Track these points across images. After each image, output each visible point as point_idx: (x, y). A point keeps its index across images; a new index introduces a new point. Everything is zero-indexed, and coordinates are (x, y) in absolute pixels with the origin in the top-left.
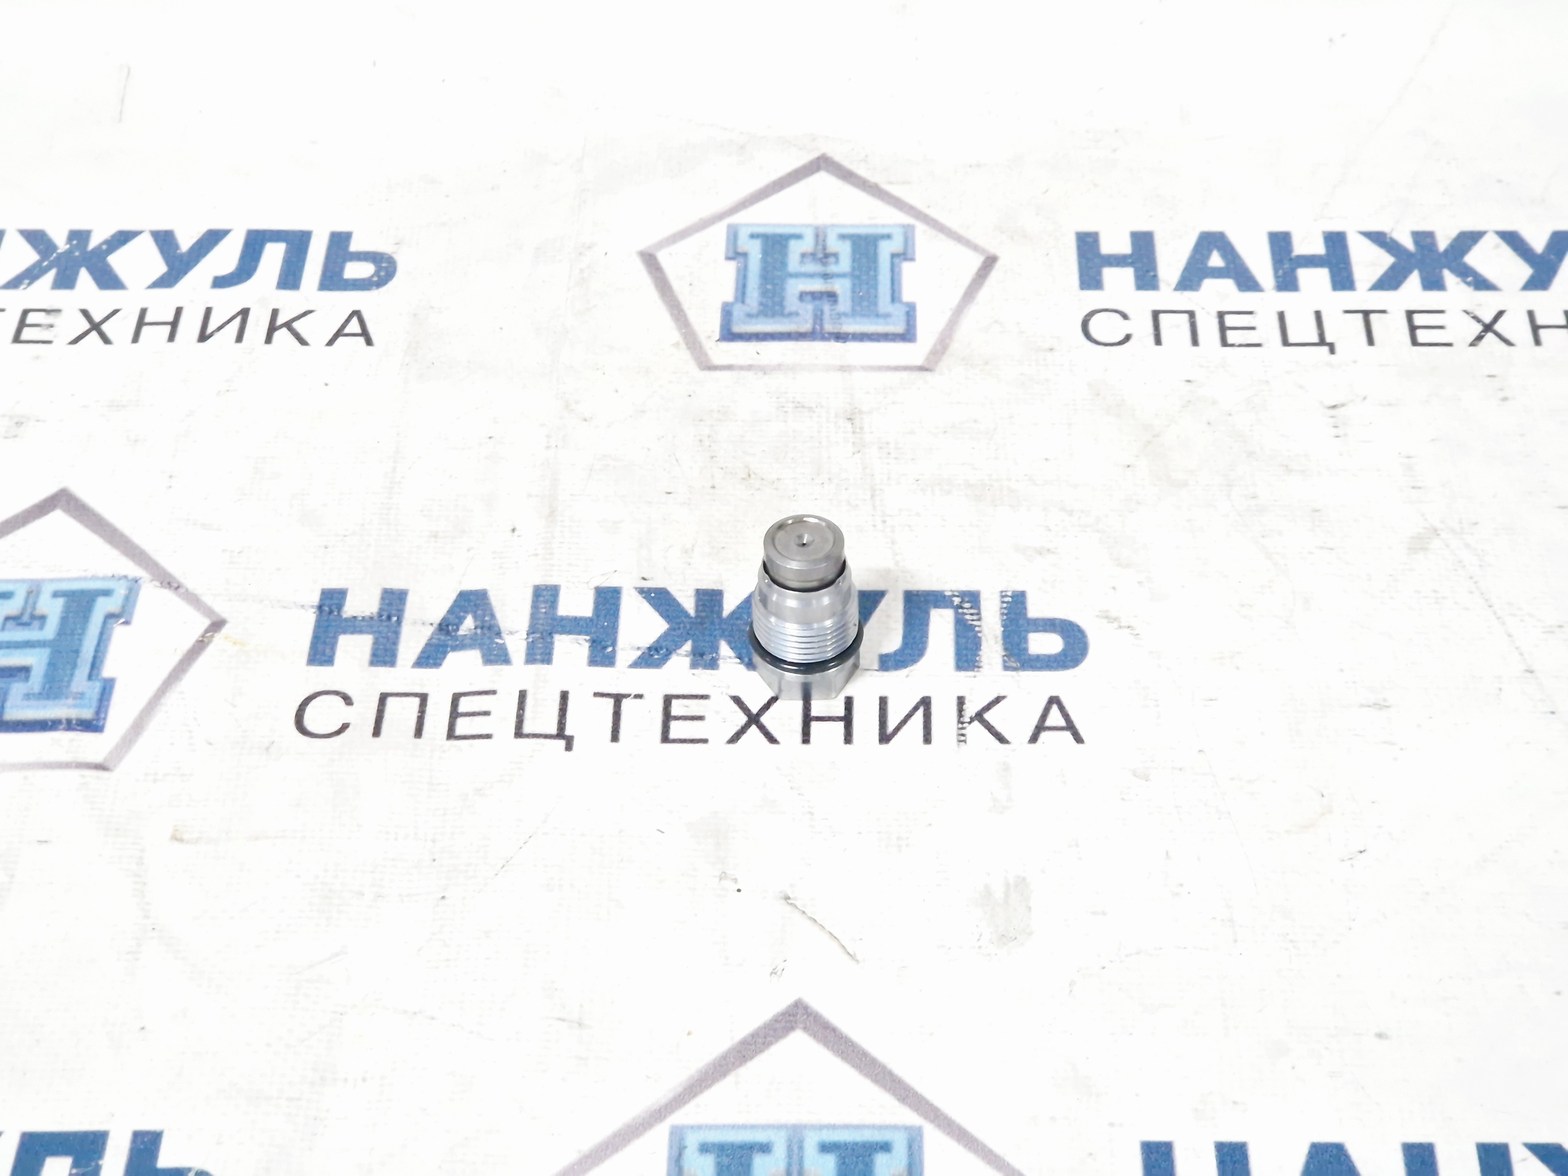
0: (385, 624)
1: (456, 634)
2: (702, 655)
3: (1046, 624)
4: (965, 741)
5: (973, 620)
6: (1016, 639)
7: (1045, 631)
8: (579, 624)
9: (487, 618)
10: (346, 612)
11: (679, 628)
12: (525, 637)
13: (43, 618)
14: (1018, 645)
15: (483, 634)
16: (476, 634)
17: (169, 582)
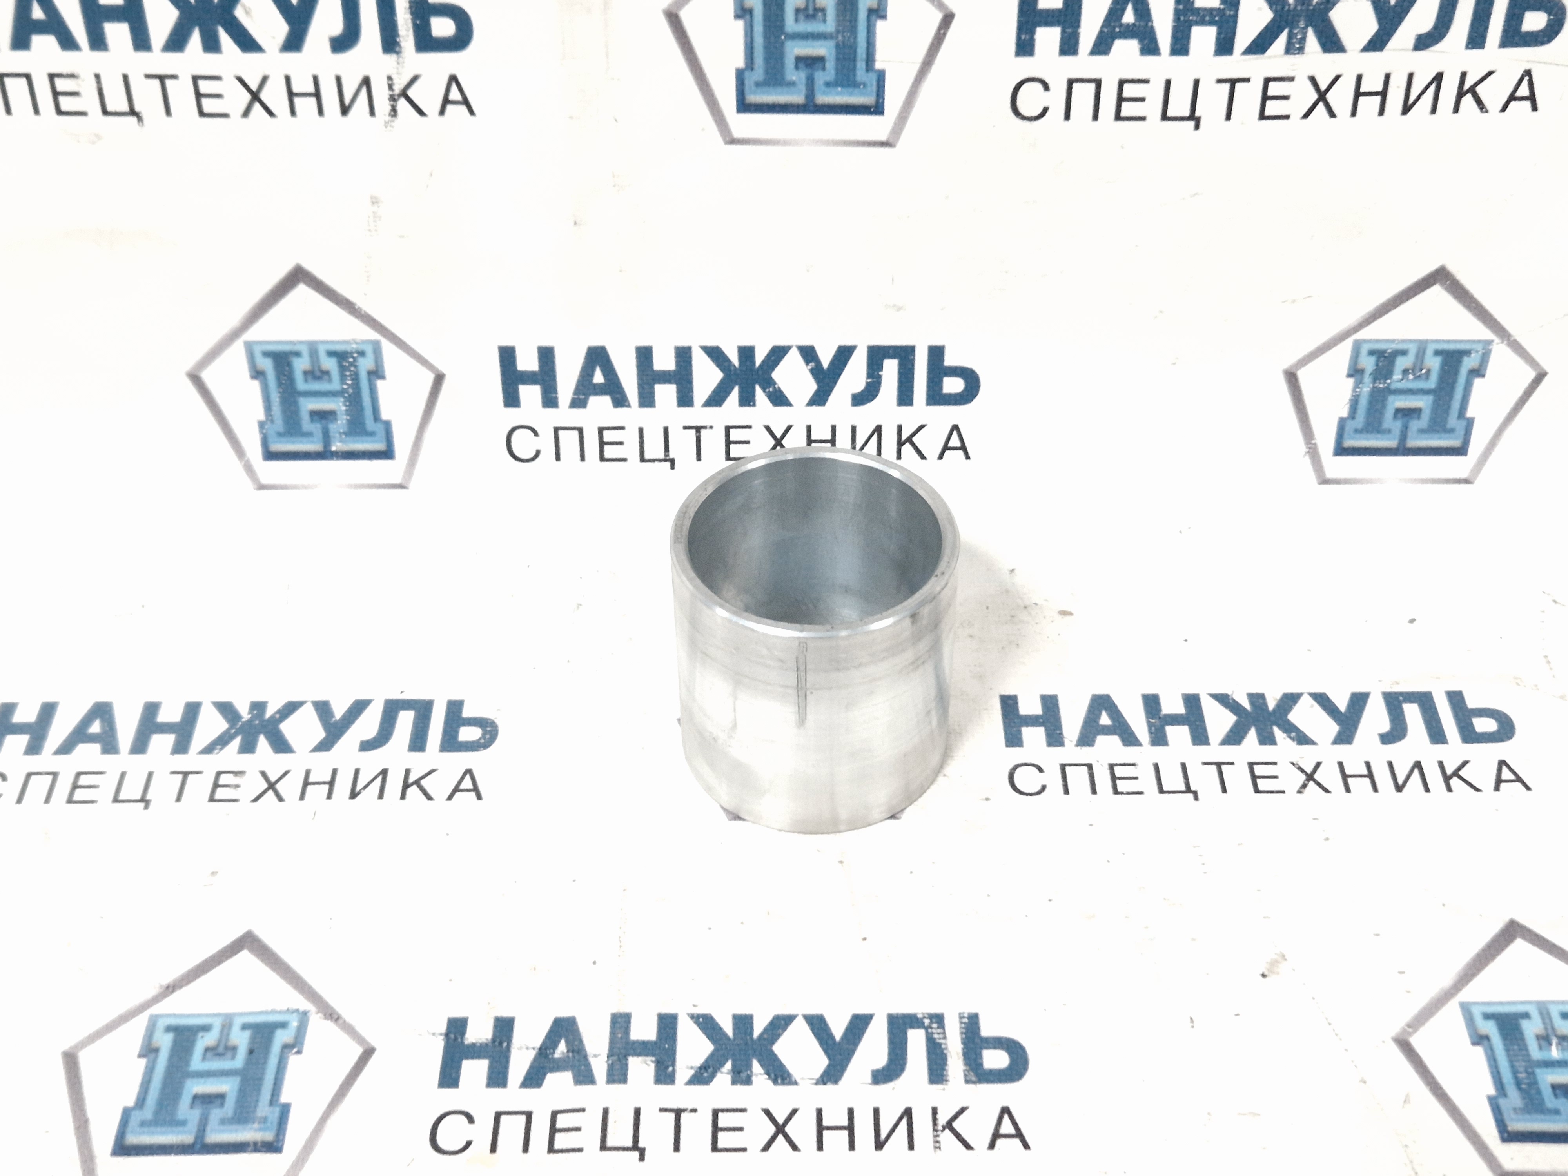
0: (498, 1049)
1: (552, 1056)
2: (739, 1072)
3: (995, 1042)
4: (939, 1148)
5: (940, 1039)
6: (974, 1056)
7: (995, 1048)
8: (646, 1046)
9: (576, 1043)
10: (467, 1038)
11: (722, 1049)
12: (606, 1059)
13: (234, 1049)
14: (975, 1060)
15: (574, 1057)
16: (568, 1057)
17: (332, 1015)
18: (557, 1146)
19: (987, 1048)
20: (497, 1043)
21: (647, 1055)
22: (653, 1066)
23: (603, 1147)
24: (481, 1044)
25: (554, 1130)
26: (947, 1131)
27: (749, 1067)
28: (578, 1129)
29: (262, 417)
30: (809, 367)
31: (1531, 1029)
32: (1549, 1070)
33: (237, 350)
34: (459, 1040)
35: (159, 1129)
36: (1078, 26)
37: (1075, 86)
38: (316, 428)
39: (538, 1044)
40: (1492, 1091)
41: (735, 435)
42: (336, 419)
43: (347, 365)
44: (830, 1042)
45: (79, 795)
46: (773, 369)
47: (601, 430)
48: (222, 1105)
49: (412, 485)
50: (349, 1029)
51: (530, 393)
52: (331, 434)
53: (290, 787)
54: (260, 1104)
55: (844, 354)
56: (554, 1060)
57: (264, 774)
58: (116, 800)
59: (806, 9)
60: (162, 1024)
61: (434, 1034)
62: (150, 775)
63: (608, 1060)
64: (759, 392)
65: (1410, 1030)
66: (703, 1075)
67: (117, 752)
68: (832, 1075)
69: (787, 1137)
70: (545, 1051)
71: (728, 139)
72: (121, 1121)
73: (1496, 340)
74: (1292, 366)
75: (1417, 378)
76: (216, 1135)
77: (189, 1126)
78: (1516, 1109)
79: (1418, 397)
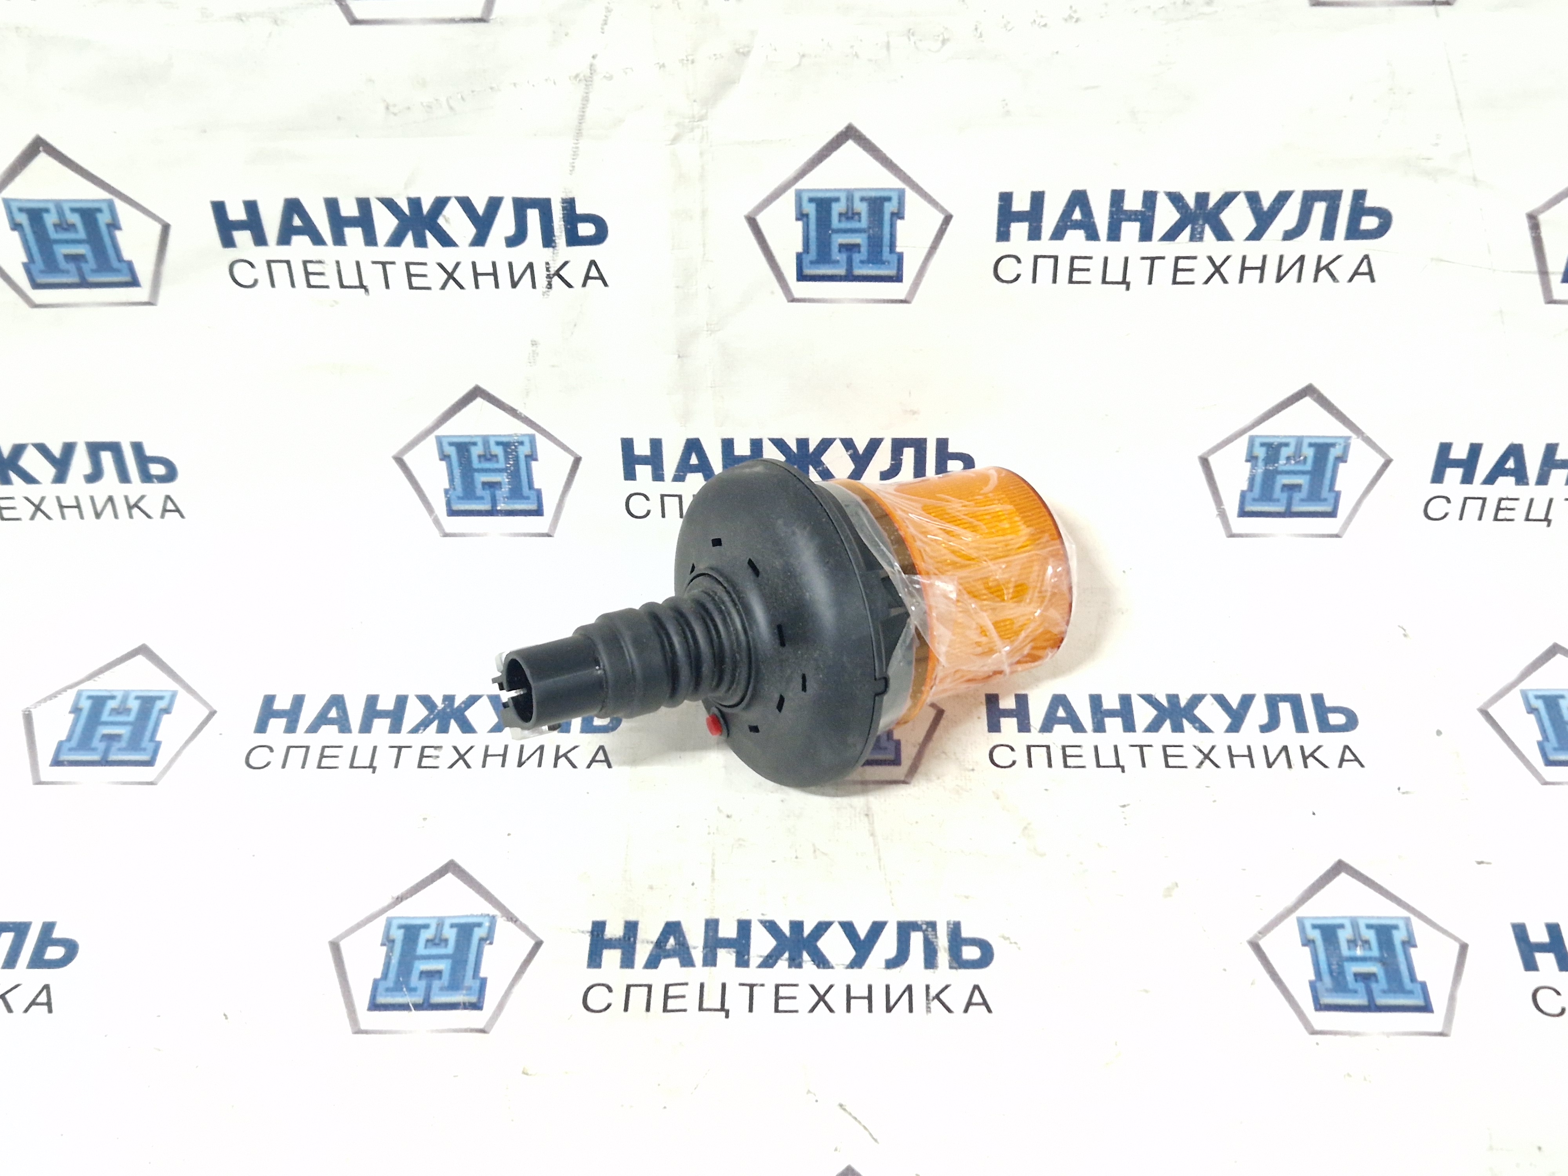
18: (669, 1007)
19: (966, 945)
20: (627, 938)
21: (730, 948)
22: (734, 955)
23: (701, 1009)
24: (616, 940)
25: (667, 997)
26: (936, 1000)
27: (801, 956)
28: (683, 997)
29: (448, 487)
30: (849, 453)
31: (1344, 936)
32: (1354, 963)
33: (431, 440)
34: (600, 936)
35: (399, 993)
36: (1041, 222)
37: (1040, 260)
38: (487, 494)
39: (655, 939)
40: (1313, 978)
42: (501, 488)
43: (509, 450)
44: (857, 940)
45: (325, 762)
46: (822, 455)
48: (440, 978)
49: (556, 534)
50: (525, 928)
51: (644, 471)
52: (497, 498)
53: (474, 757)
54: (466, 977)
55: (874, 444)
56: (665, 949)
57: (455, 748)
58: (352, 766)
59: (847, 213)
60: (395, 923)
61: (583, 932)
62: (375, 748)
63: (703, 952)
64: (810, 471)
65: (1260, 936)
66: (769, 962)
67: (350, 731)
68: (858, 962)
69: (826, 1004)
70: (660, 944)
71: (790, 299)
72: (373, 988)
73: (1354, 436)
74: (1205, 454)
75: (1297, 463)
76: (438, 998)
77: (418, 992)
78: (1327, 990)
79: (1298, 476)
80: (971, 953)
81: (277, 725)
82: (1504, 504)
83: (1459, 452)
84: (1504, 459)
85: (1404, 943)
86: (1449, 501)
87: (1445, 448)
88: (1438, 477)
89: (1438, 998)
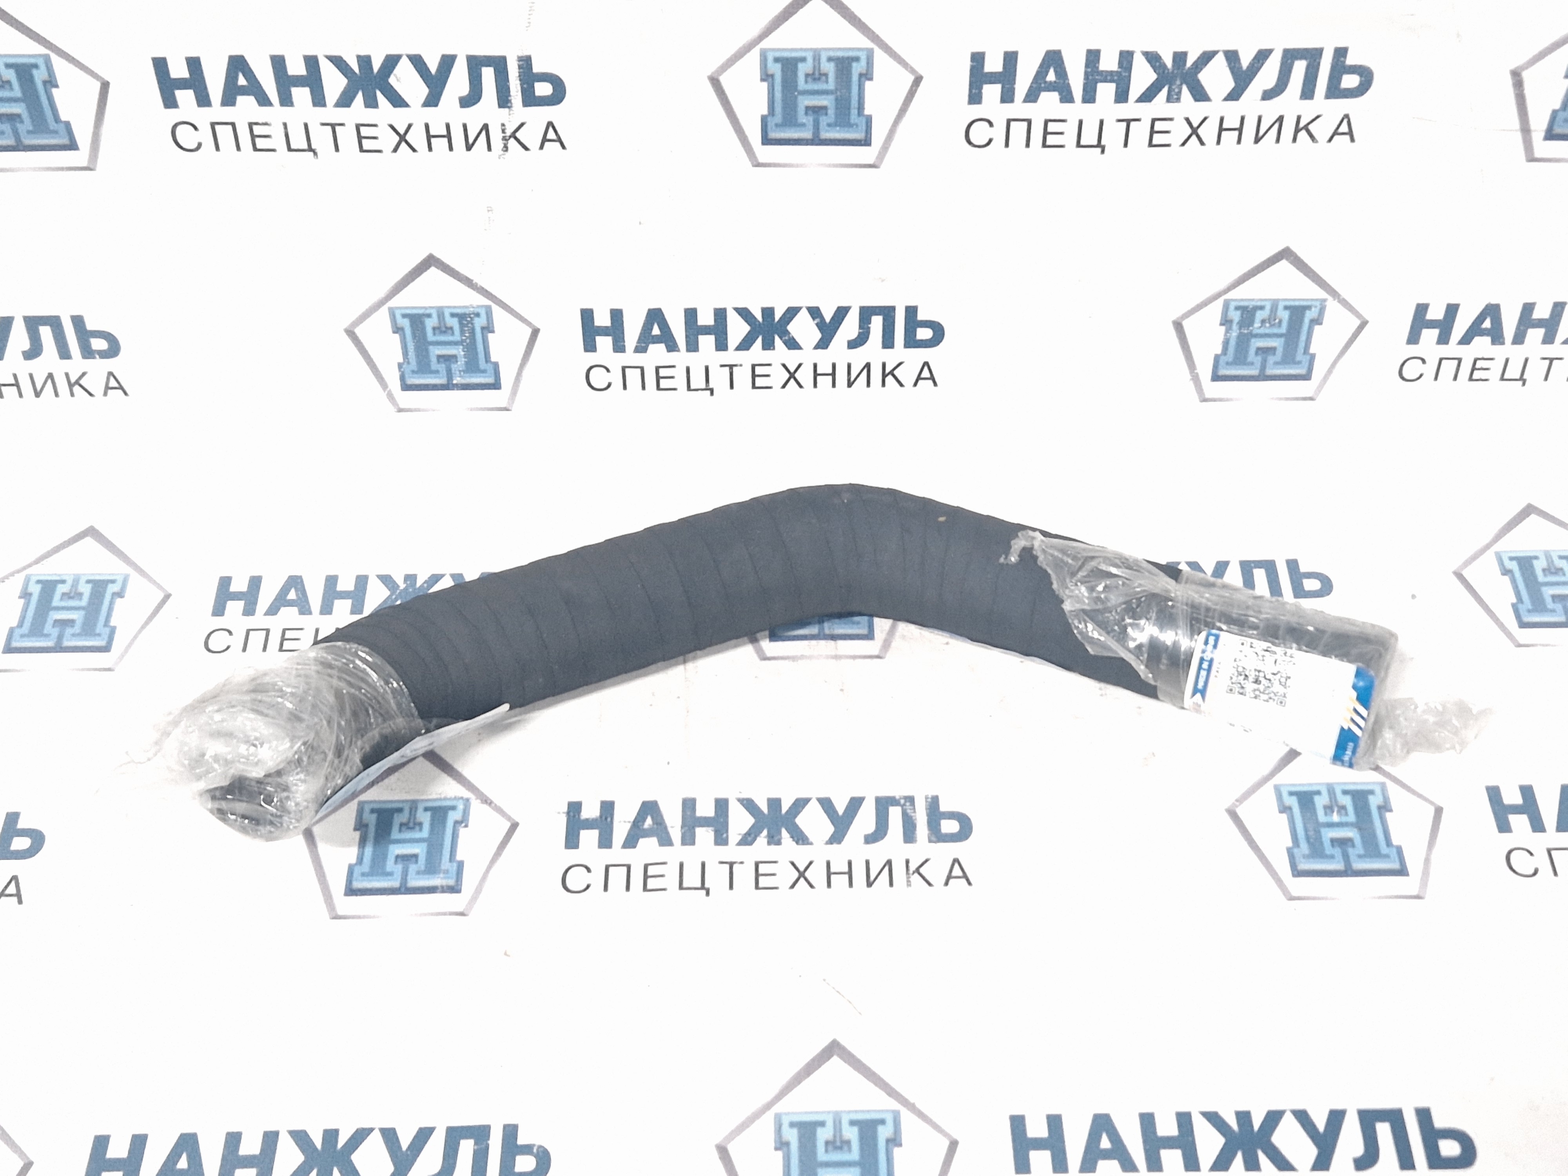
18: (649, 887)
19: (945, 819)
20: (604, 818)
21: (708, 826)
22: (712, 834)
23: (681, 887)
24: (593, 820)
25: (646, 877)
26: (916, 875)
27: (780, 833)
28: (662, 876)
29: (401, 360)
30: (816, 322)
31: (1320, 802)
32: (1331, 829)
33: (384, 311)
34: (577, 817)
35: (374, 878)
36: (1014, 83)
37: (1012, 124)
38: (442, 367)
39: (632, 819)
41: (758, 370)
42: (457, 362)
43: (465, 322)
44: (835, 816)
45: (287, 645)
46: (788, 324)
47: (657, 369)
48: (417, 862)
49: (515, 407)
50: (499, 810)
51: (604, 342)
52: (453, 372)
54: (443, 862)
55: (842, 313)
56: (644, 830)
59: (813, 74)
60: (367, 808)
61: (559, 813)
63: (681, 831)
64: (777, 339)
65: (1238, 803)
66: (748, 839)
67: (310, 613)
68: (837, 838)
69: (806, 880)
70: (637, 823)
71: (755, 163)
72: (348, 872)
73: (1330, 298)
74: (1178, 318)
75: (1272, 326)
76: (413, 883)
77: (395, 876)
78: (1304, 856)
79: (1274, 339)
80: (949, 826)
81: (235, 608)
82: (1479, 364)
83: (1436, 313)
84: (1480, 319)
85: (1380, 808)
86: (1424, 361)
87: (1421, 309)
88: (1413, 338)
89: (1414, 864)
